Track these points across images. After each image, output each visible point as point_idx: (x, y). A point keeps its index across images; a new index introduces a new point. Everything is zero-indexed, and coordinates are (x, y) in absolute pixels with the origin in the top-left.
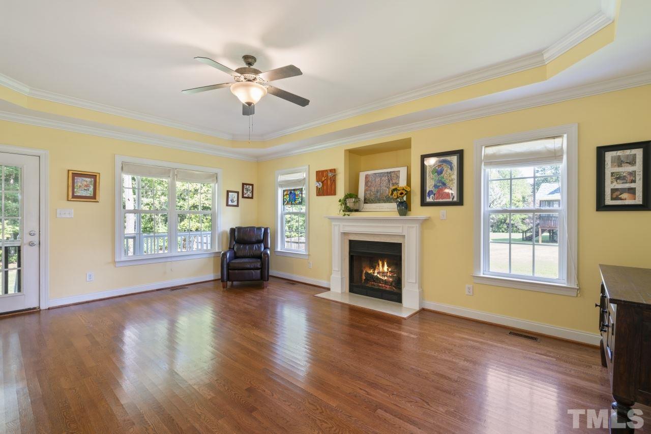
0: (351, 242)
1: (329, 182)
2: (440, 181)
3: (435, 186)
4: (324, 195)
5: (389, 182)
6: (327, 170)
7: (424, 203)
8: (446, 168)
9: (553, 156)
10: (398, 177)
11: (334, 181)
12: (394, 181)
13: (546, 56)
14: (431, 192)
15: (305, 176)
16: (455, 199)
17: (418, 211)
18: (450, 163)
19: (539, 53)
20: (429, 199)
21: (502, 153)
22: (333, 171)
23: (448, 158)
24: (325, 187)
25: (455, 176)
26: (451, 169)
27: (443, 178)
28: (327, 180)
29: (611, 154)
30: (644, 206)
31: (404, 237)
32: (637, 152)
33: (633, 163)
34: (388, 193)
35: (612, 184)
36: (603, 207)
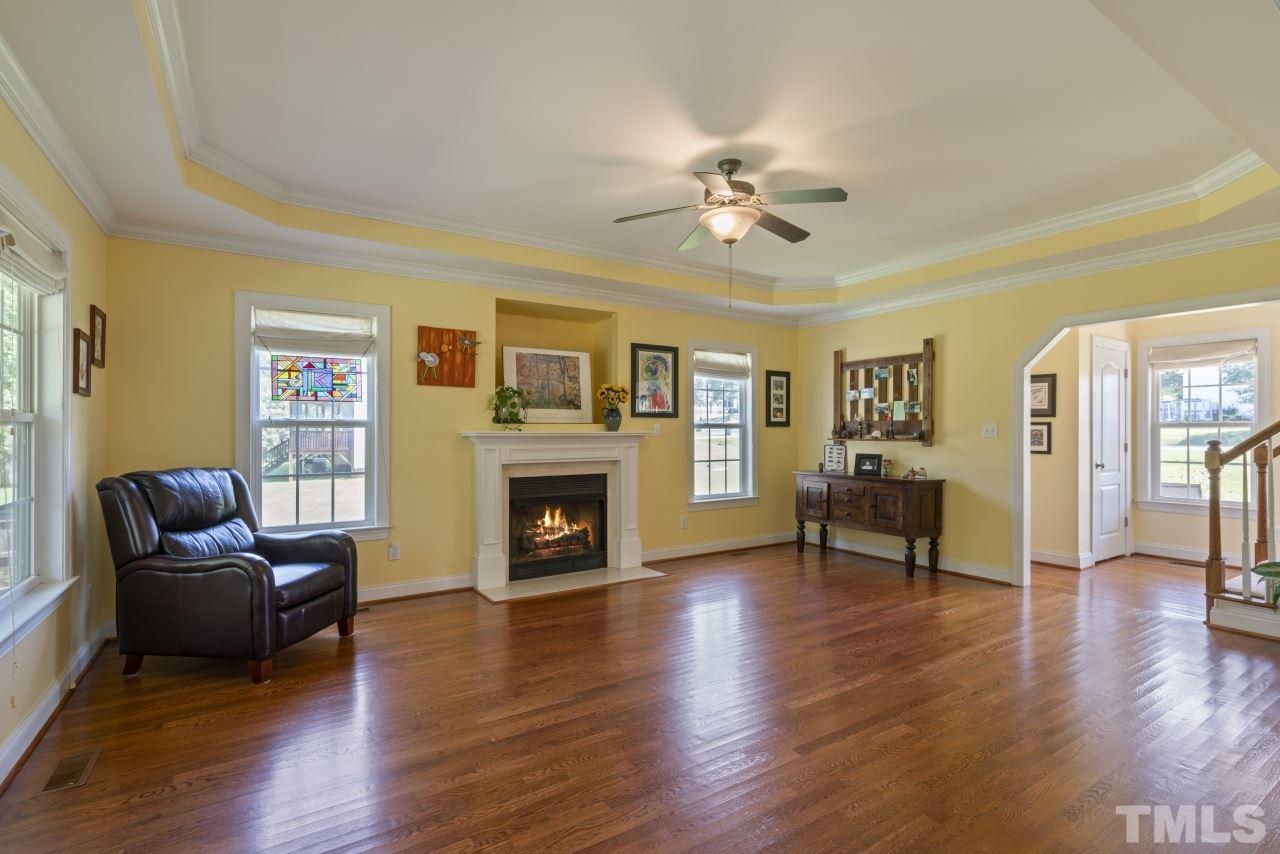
0: (512, 481)
1: (458, 358)
3: (649, 390)
4: (442, 385)
5: (563, 373)
6: (453, 331)
7: (634, 414)
8: (661, 368)
9: (741, 373)
10: (577, 367)
11: (470, 357)
12: (571, 374)
13: (777, 284)
14: (643, 398)
15: (375, 332)
17: (629, 425)
18: (664, 362)
19: (773, 280)
20: (641, 408)
21: (707, 360)
22: (470, 335)
23: (663, 355)
24: (446, 368)
25: (670, 380)
26: (666, 369)
27: (657, 380)
28: (453, 352)
29: (773, 378)
30: (787, 424)
31: (615, 463)
32: (784, 379)
33: (781, 388)
34: (563, 392)
35: (774, 405)
36: (769, 423)
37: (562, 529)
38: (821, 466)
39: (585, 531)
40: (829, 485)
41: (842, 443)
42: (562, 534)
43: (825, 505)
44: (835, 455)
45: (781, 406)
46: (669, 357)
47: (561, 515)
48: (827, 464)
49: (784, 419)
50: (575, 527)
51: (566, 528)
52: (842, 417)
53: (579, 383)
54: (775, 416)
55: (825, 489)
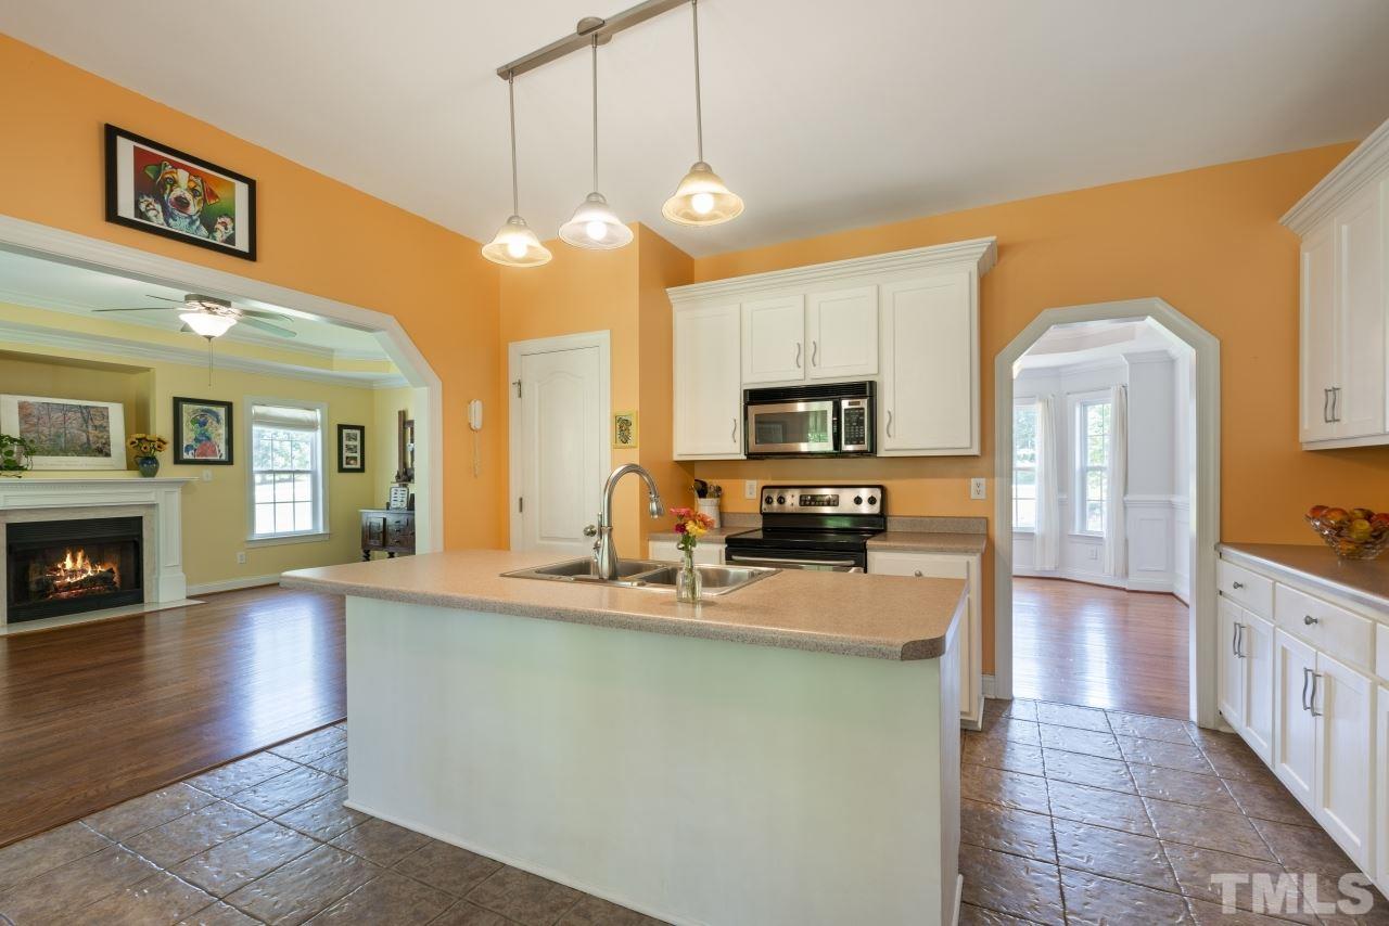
0: (10, 527)
2: (203, 435)
3: (196, 440)
5: (86, 422)
7: (178, 460)
8: (211, 420)
9: (309, 426)
10: (105, 417)
12: (97, 423)
13: (335, 354)
14: (189, 448)
16: (223, 458)
17: (167, 468)
18: (216, 415)
19: (332, 350)
20: (186, 456)
21: (269, 414)
23: (214, 408)
25: (222, 431)
26: (218, 421)
27: (207, 430)
29: (345, 431)
30: (362, 470)
31: (153, 506)
32: (358, 432)
33: (356, 440)
34: (85, 440)
35: (346, 454)
36: (341, 470)
37: (84, 571)
38: (388, 505)
39: (111, 571)
40: (385, 520)
41: (405, 486)
42: (84, 576)
43: (381, 537)
44: (399, 495)
45: (354, 455)
46: (222, 411)
47: (84, 558)
48: (393, 503)
49: (358, 466)
50: (100, 569)
51: (90, 569)
52: (405, 464)
53: (108, 432)
54: (347, 463)
55: (382, 524)
